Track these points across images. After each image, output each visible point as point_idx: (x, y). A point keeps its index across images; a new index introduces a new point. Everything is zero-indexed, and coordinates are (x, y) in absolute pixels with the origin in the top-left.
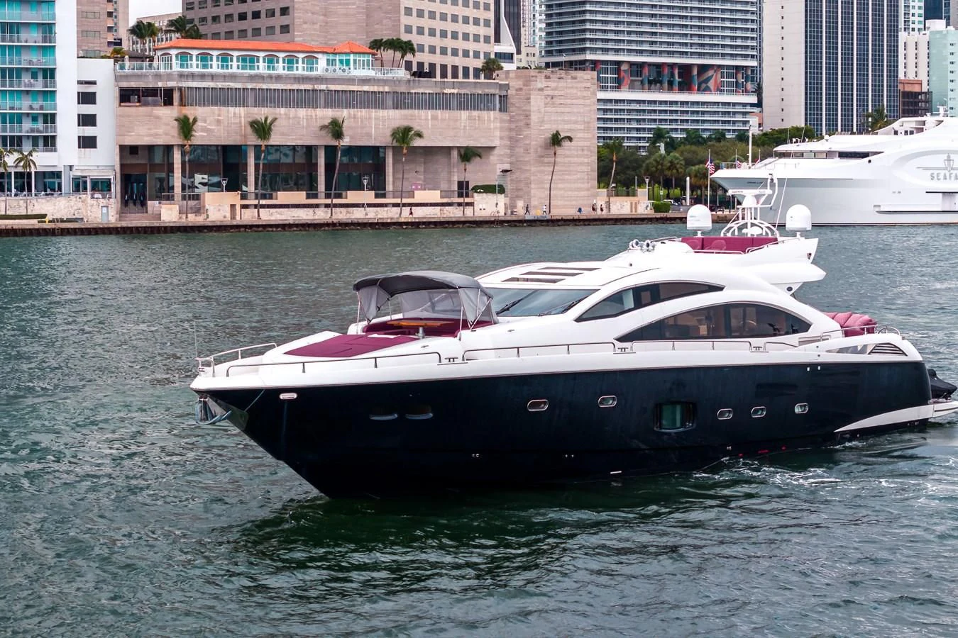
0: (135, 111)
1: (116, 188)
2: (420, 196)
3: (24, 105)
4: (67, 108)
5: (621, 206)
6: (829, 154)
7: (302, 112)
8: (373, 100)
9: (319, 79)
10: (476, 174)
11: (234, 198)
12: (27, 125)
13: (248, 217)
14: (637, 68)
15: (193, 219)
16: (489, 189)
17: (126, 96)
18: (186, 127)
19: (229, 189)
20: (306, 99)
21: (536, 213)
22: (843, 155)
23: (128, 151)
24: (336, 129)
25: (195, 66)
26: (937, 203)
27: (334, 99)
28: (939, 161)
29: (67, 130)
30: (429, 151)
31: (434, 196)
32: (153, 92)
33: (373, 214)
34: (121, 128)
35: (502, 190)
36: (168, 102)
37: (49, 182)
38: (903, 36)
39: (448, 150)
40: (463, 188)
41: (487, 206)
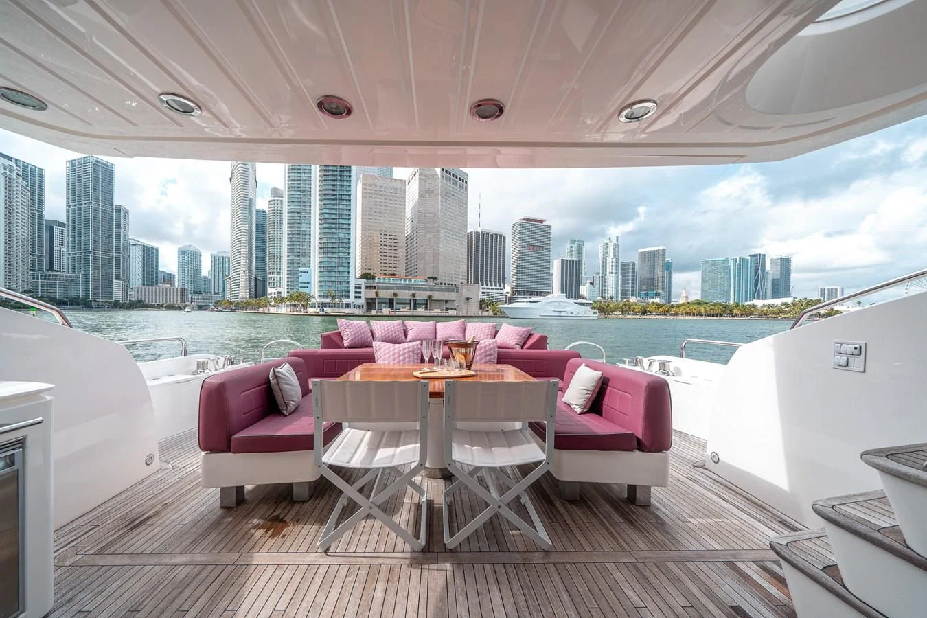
0: (368, 290)
1: (365, 307)
2: (435, 310)
3: (343, 289)
4: (352, 290)
5: (485, 314)
6: (527, 302)
7: (407, 291)
8: (425, 289)
9: (412, 285)
10: (448, 305)
11: (390, 310)
12: (344, 293)
13: (393, 314)
14: (527, 292)
15: (379, 314)
16: (452, 309)
17: (367, 287)
18: (377, 293)
19: (389, 308)
20: (409, 289)
21: (464, 315)
22: (531, 302)
23: (367, 299)
24: (414, 295)
25: (387, 281)
26: (556, 314)
27: (414, 289)
28: (557, 304)
29: (352, 294)
30: (439, 301)
31: (439, 310)
32: (372, 286)
33: (423, 314)
34: (365, 294)
35: (455, 309)
36: (375, 288)
37: (348, 305)
38: (581, 287)
39: (443, 300)
40: (447, 309)
41: (451, 313)
